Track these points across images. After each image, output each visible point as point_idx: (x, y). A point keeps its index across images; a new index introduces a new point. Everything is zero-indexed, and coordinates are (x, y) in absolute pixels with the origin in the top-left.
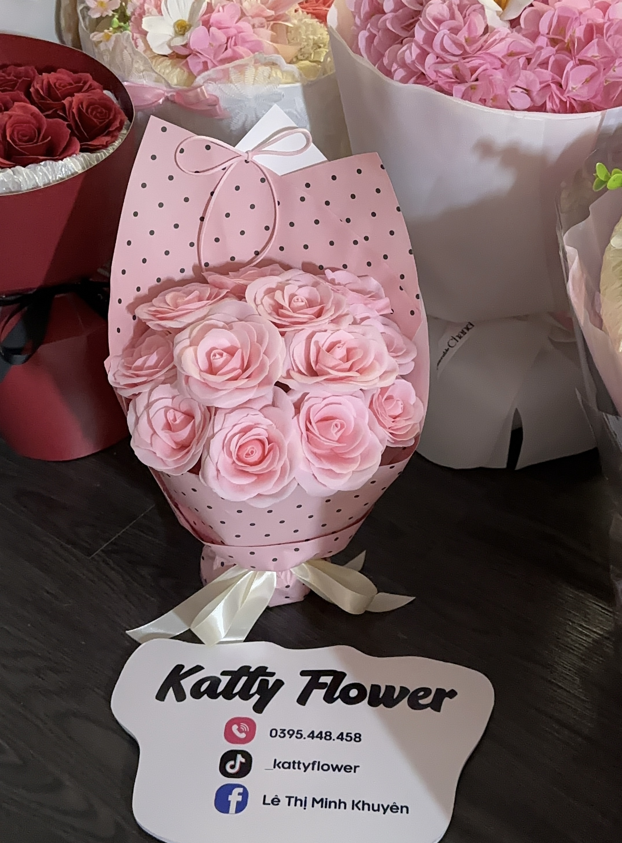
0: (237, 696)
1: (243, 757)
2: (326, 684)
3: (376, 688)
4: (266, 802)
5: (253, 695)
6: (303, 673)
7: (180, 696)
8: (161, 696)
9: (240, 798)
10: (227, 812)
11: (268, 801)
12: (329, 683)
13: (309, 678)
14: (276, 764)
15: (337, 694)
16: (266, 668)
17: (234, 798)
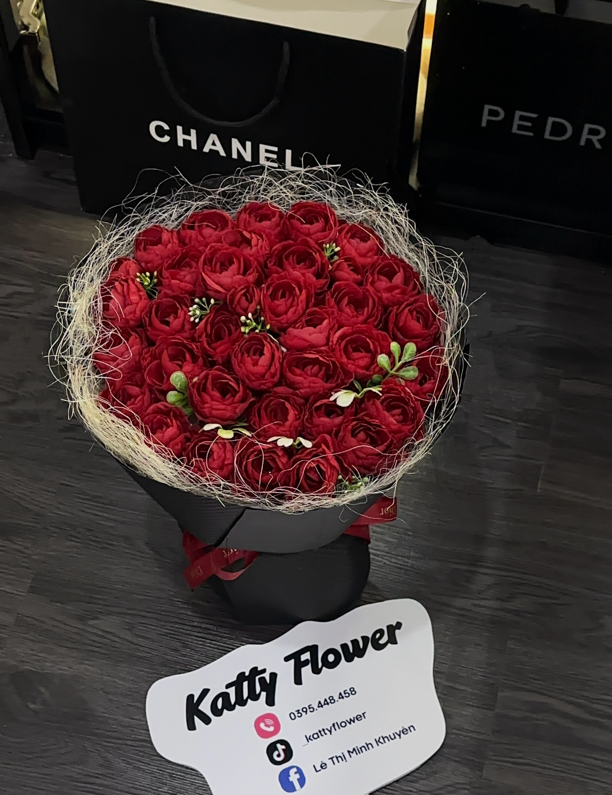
0: (249, 700)
2: (307, 660)
3: (344, 646)
5: (260, 694)
6: (287, 659)
7: (207, 720)
8: (191, 726)
9: (298, 776)
10: (295, 790)
11: (318, 768)
14: (308, 739)
15: (320, 665)
16: (257, 668)
17: (294, 777)
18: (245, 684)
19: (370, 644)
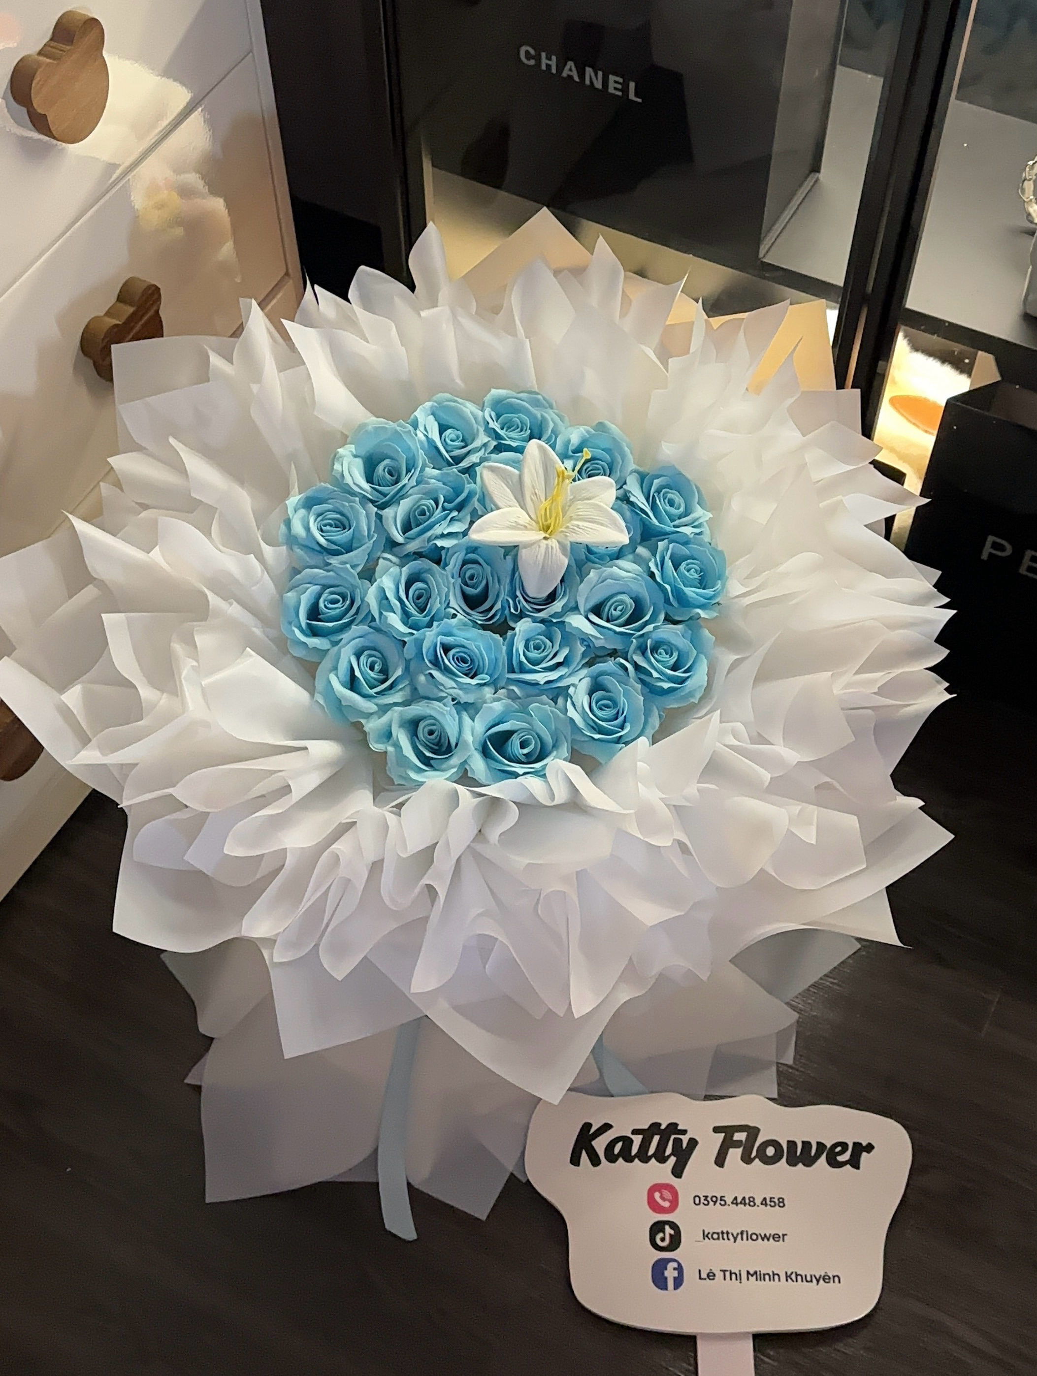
0: (653, 1160)
1: (671, 1228)
2: (741, 1141)
3: (792, 1144)
4: (703, 1276)
5: (669, 1156)
6: (717, 1130)
7: (595, 1161)
8: (575, 1160)
9: (676, 1274)
10: (666, 1289)
11: (704, 1275)
12: (744, 1140)
13: (723, 1135)
14: (705, 1236)
15: (754, 1154)
16: (676, 1125)
17: (670, 1273)
18: (656, 1138)
19: (824, 1155)
